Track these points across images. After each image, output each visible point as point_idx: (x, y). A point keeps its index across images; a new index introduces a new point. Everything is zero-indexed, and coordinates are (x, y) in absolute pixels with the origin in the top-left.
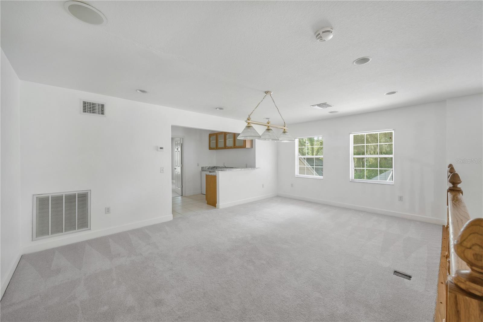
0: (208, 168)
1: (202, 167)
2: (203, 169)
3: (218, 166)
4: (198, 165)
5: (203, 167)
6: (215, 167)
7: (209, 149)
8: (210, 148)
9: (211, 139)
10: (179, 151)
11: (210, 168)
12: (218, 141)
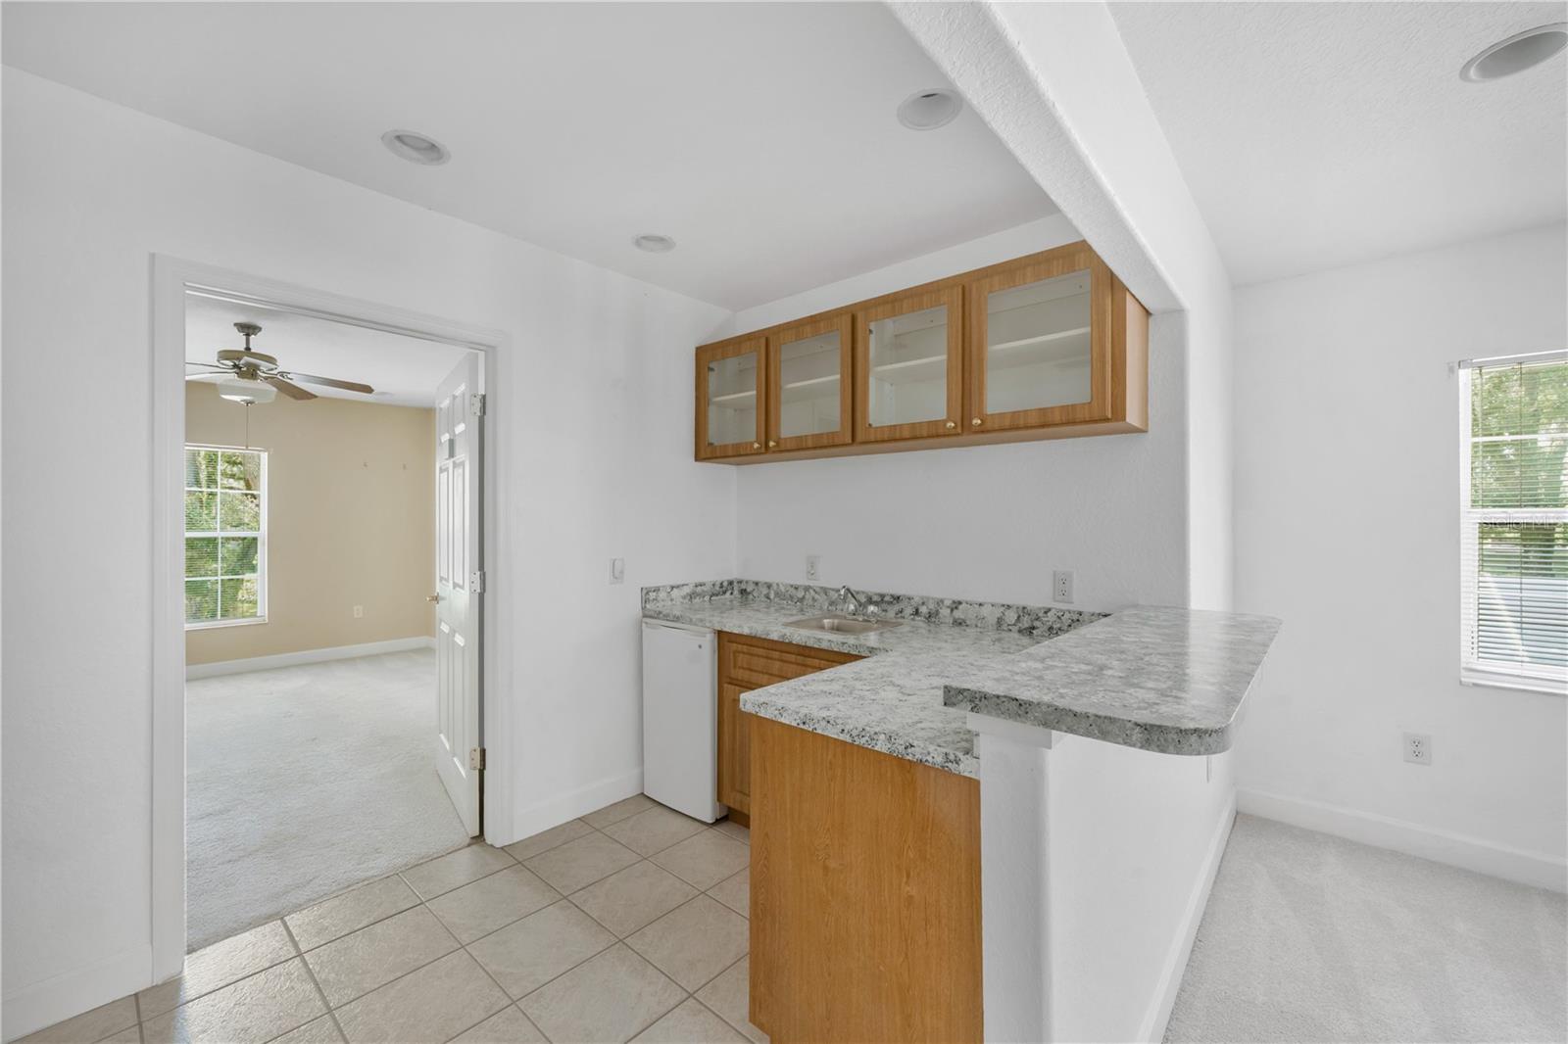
0: (692, 596)
1: (646, 593)
2: (653, 610)
3: (762, 578)
4: (617, 576)
5: (657, 590)
6: (731, 583)
7: (699, 457)
8: (706, 451)
9: (713, 379)
10: (462, 464)
11: (701, 595)
12: (779, 387)
